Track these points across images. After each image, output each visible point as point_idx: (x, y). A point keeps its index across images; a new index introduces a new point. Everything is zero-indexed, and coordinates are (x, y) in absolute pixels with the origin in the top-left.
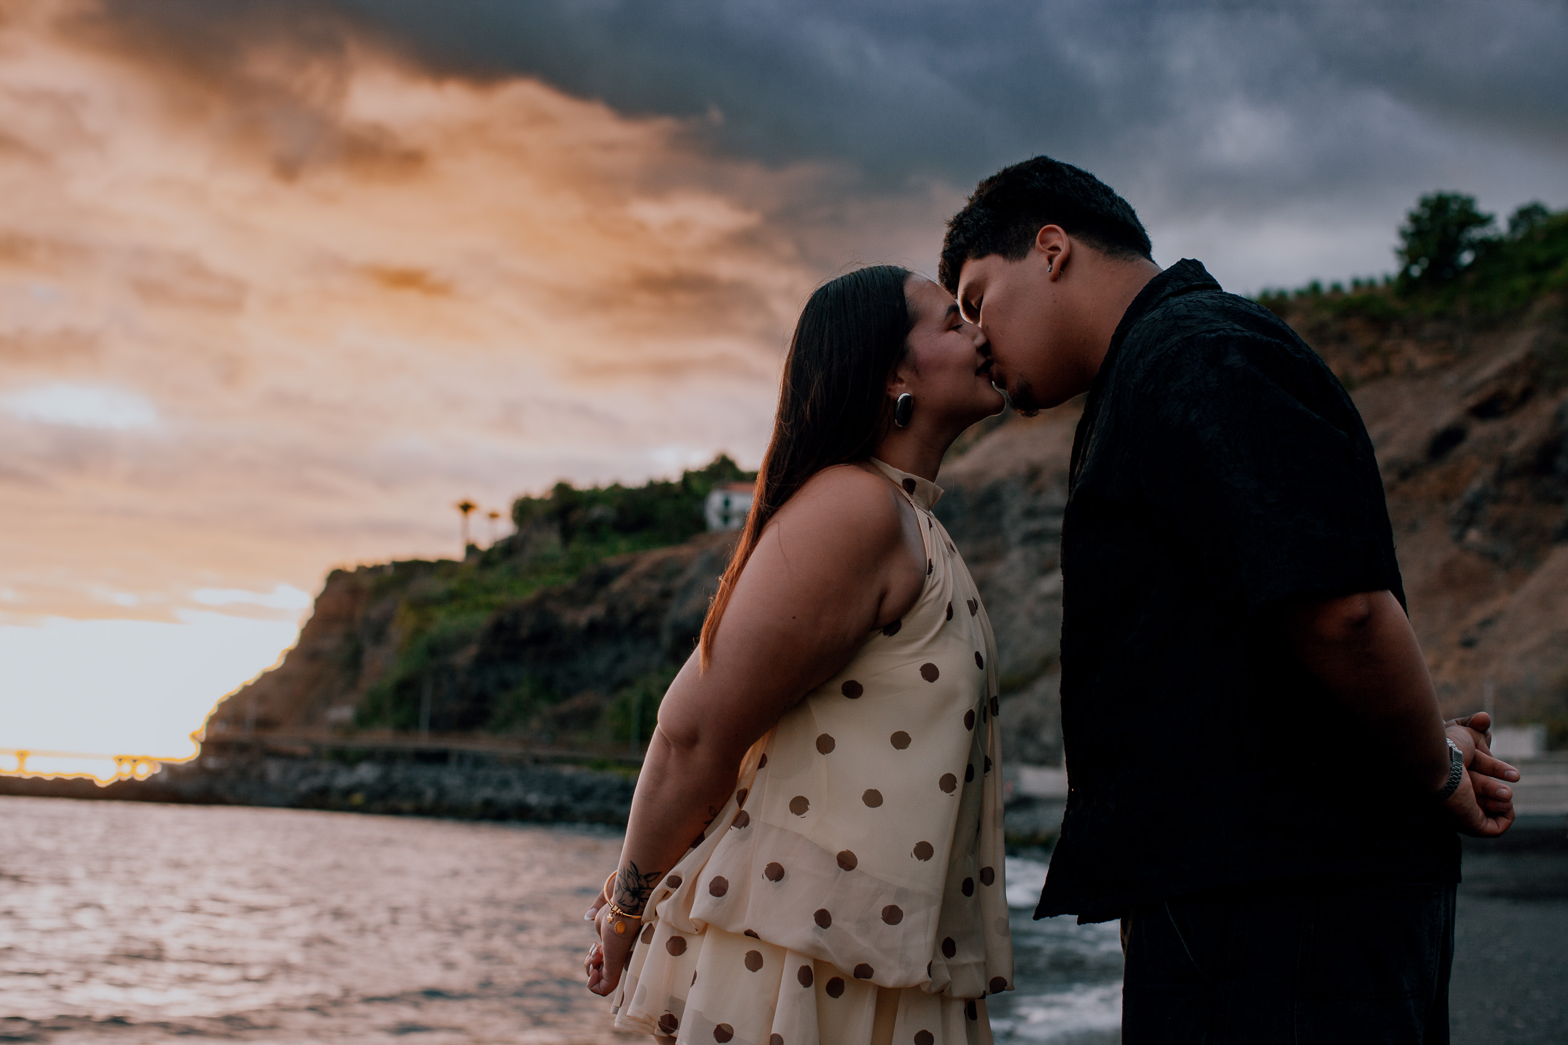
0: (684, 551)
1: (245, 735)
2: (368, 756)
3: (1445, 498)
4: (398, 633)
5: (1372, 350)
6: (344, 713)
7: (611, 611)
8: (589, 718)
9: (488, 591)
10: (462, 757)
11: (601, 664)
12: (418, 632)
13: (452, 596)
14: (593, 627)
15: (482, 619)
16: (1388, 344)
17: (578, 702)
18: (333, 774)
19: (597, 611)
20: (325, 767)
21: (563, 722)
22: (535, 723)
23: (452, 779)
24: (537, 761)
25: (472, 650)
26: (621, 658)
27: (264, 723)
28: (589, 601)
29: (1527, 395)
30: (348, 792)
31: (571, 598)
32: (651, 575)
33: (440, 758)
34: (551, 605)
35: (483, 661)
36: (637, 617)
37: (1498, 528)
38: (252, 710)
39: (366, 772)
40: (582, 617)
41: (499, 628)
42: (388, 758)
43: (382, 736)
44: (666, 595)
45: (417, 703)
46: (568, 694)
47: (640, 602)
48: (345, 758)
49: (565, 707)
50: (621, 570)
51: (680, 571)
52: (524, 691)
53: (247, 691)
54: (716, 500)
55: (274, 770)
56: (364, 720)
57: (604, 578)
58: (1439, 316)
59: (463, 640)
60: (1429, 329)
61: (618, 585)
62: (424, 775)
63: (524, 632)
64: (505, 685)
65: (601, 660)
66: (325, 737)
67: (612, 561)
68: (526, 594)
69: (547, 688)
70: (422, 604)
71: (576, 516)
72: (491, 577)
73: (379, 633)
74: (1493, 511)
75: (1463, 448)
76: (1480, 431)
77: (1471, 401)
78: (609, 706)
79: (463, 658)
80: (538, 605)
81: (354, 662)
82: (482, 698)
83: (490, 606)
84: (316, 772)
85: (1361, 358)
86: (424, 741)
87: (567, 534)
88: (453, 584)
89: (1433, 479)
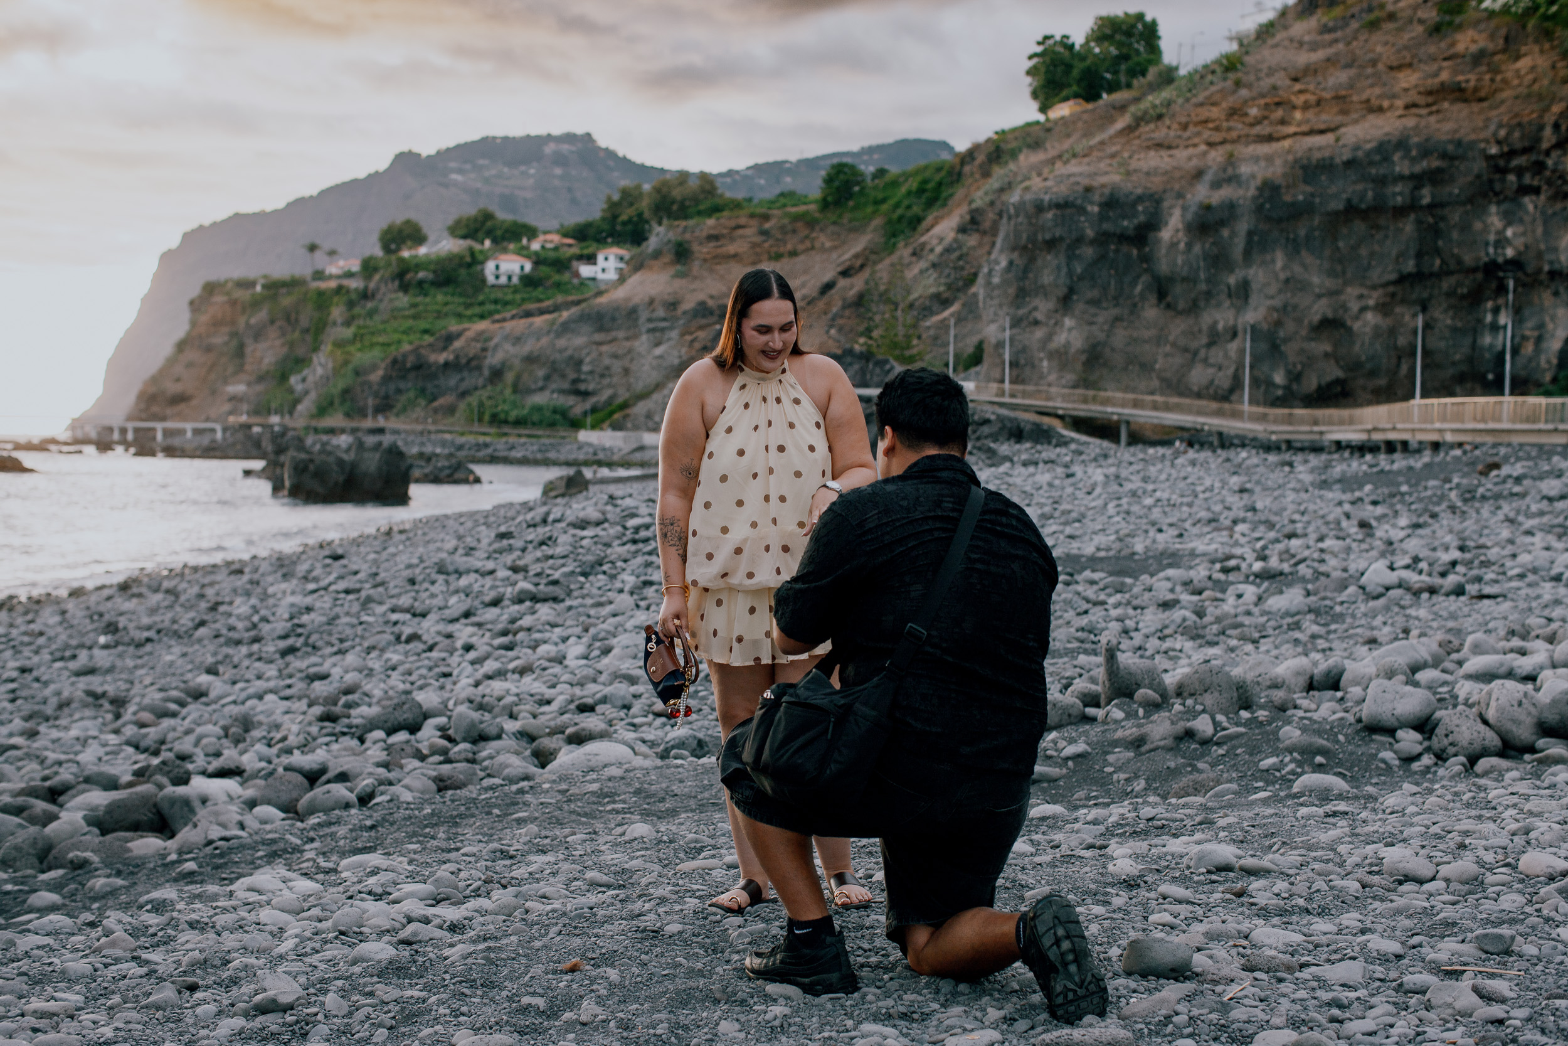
0: (492, 327)
3: (825, 313)
5: (807, 237)
7: (457, 357)
8: (451, 409)
14: (447, 365)
16: (814, 235)
17: (442, 401)
19: (449, 355)
25: (380, 373)
26: (462, 381)
29: (862, 266)
31: (435, 348)
32: (476, 338)
33: (380, 431)
34: (423, 351)
35: (386, 379)
36: (469, 360)
37: (840, 329)
40: (441, 358)
44: (484, 350)
47: (471, 354)
49: (437, 404)
50: (460, 334)
51: (491, 337)
57: (451, 339)
58: (834, 223)
60: (831, 228)
61: (459, 343)
63: (408, 364)
65: (452, 381)
67: (455, 329)
69: (424, 393)
71: (409, 276)
74: (840, 321)
75: (833, 291)
76: (842, 283)
77: (840, 269)
78: (462, 404)
79: (376, 377)
85: (802, 242)
89: (821, 305)
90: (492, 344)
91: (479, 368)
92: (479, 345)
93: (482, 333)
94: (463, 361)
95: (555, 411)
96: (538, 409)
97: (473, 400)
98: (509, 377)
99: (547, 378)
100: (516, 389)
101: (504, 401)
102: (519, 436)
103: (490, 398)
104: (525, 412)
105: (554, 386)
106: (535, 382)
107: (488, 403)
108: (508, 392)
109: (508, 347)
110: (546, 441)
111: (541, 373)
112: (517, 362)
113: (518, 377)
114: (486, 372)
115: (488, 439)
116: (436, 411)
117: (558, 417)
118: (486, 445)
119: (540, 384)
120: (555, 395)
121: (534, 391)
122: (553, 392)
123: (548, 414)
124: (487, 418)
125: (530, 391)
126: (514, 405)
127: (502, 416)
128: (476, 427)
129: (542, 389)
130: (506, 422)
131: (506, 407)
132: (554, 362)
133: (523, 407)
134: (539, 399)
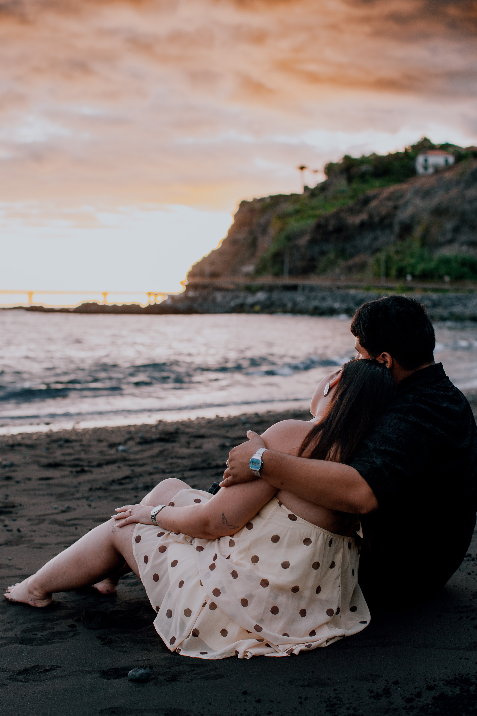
0: (404, 186)
1: (206, 281)
2: (261, 288)
4: (272, 230)
6: (250, 268)
7: (371, 216)
8: (362, 267)
9: (313, 208)
10: (304, 288)
12: (282, 230)
13: (297, 212)
14: (363, 225)
15: (311, 223)
17: (357, 259)
18: (246, 297)
19: (364, 217)
20: (242, 294)
21: (350, 269)
22: (337, 270)
23: (300, 298)
24: (339, 288)
25: (307, 237)
26: (375, 239)
27: (214, 275)
28: (360, 212)
30: (253, 305)
31: (352, 211)
32: (389, 199)
33: (294, 288)
34: (343, 215)
35: (312, 242)
36: (382, 219)
38: (208, 269)
39: (261, 296)
40: (357, 220)
41: (319, 226)
42: (270, 289)
43: (267, 279)
44: (396, 208)
45: (282, 263)
46: (352, 256)
47: (383, 211)
48: (251, 290)
49: (351, 262)
50: (375, 197)
51: (402, 196)
52: (331, 256)
53: (205, 260)
54: (420, 160)
55: (219, 296)
56: (259, 272)
57: (366, 201)
59: (302, 233)
61: (373, 204)
62: (287, 296)
63: (330, 228)
64: (323, 253)
65: (367, 240)
66: (242, 281)
67: (370, 192)
68: (332, 210)
69: (343, 254)
70: (283, 217)
72: (315, 202)
73: (264, 230)
78: (371, 261)
80: (336, 215)
81: (253, 244)
82: (312, 259)
83: (315, 216)
84: (237, 297)
86: (287, 280)
87: (350, 180)
88: (297, 206)
90: (402, 202)
91: (390, 226)
92: (391, 204)
93: (392, 194)
94: (377, 219)
95: (464, 263)
96: (446, 261)
97: (382, 256)
98: (418, 231)
99: (456, 230)
100: (424, 242)
101: (412, 255)
102: (425, 290)
103: (397, 252)
104: (432, 265)
106: (444, 235)
107: (396, 258)
108: (416, 245)
109: (418, 202)
110: (452, 295)
111: (449, 225)
112: (426, 217)
113: (427, 231)
114: (397, 229)
117: (466, 270)
119: (449, 236)
120: (464, 248)
121: (443, 244)
122: (462, 244)
123: (455, 266)
124: (393, 272)
125: (440, 245)
126: (422, 258)
127: (409, 270)
128: (383, 282)
129: (451, 242)
131: (413, 261)
132: (463, 213)
133: (430, 260)
134: (448, 252)
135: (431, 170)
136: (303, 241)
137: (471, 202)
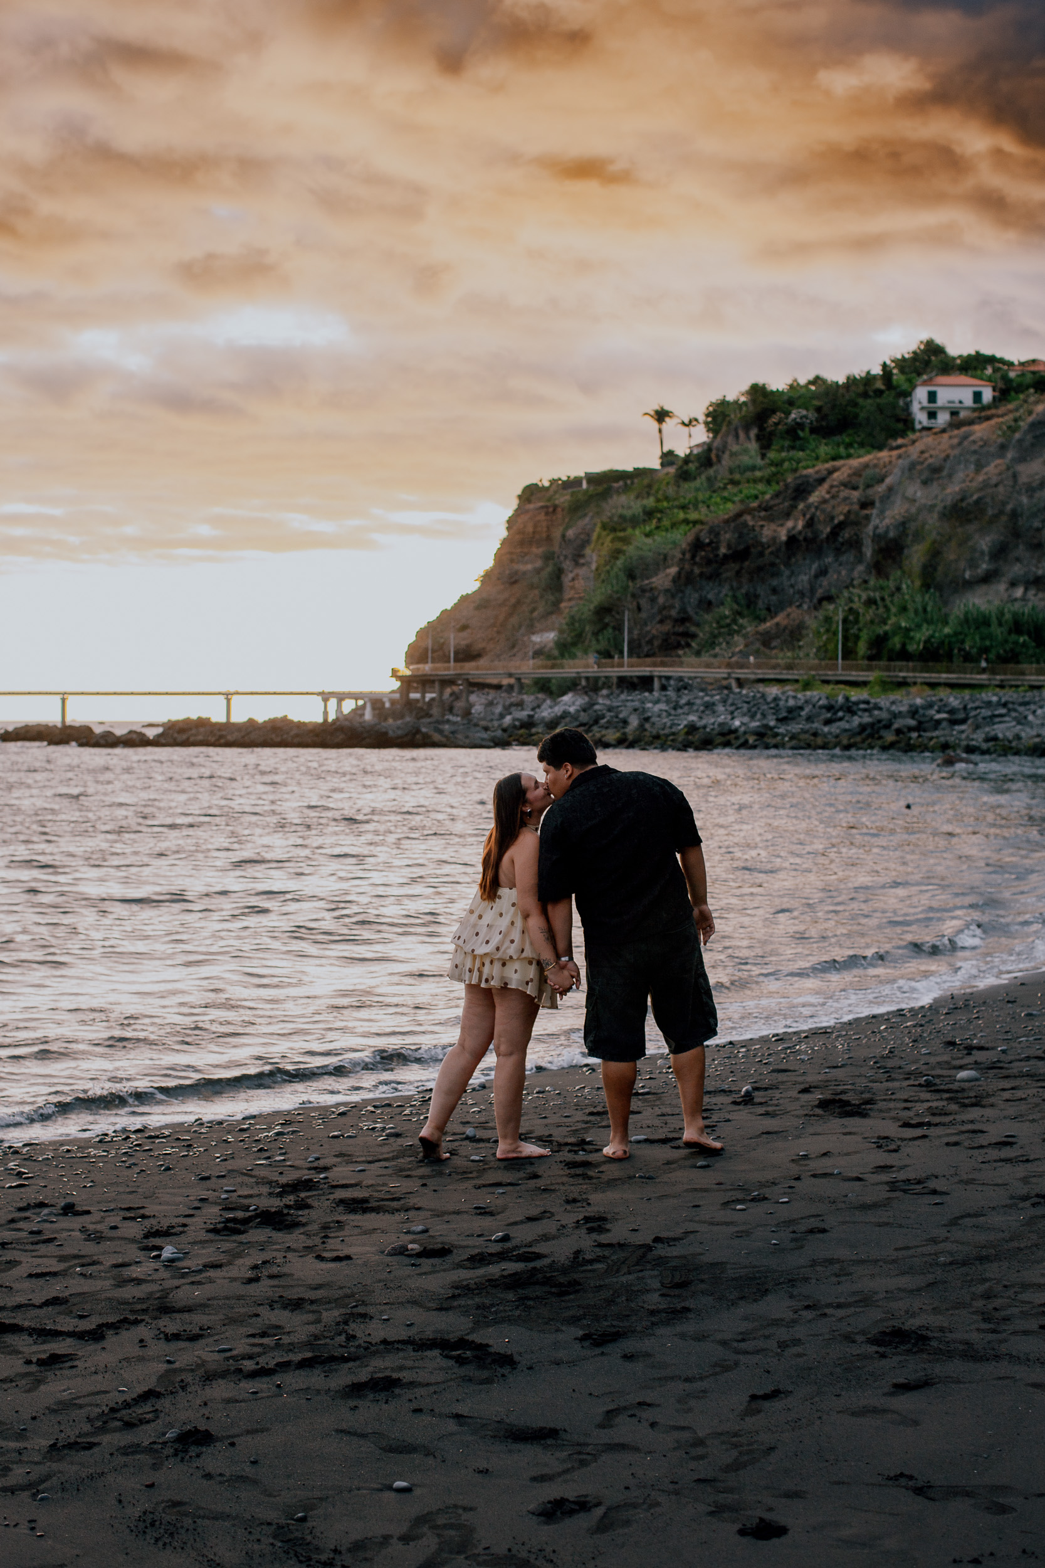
0: (883, 457)
1: (447, 669)
2: (571, 685)
4: (594, 557)
6: (546, 638)
7: (810, 524)
8: (793, 635)
9: (685, 506)
10: (665, 682)
11: (803, 580)
12: (616, 554)
13: (648, 515)
14: (794, 541)
15: (682, 538)
17: (781, 619)
18: (538, 706)
19: (796, 524)
20: (531, 698)
22: (739, 643)
23: (655, 705)
24: (740, 683)
25: (672, 571)
26: (823, 572)
27: (467, 655)
28: (787, 515)
31: (770, 512)
32: (851, 484)
33: (645, 683)
34: (749, 521)
35: (682, 582)
36: (837, 528)
38: (453, 640)
39: (571, 702)
40: (781, 531)
41: (697, 545)
42: (593, 686)
43: (586, 665)
44: (866, 504)
45: (619, 628)
46: (771, 611)
47: (840, 511)
48: (547, 688)
49: (769, 625)
50: (818, 481)
51: (881, 477)
52: (726, 610)
54: (921, 394)
55: (478, 702)
56: (565, 648)
57: (802, 490)
59: (661, 561)
61: (816, 496)
62: (629, 701)
63: (723, 549)
64: (707, 605)
65: (804, 575)
66: (529, 668)
67: (812, 470)
68: (725, 511)
69: (749, 606)
70: (617, 527)
72: (688, 490)
73: (578, 558)
78: (812, 622)
80: (735, 522)
81: (555, 584)
82: (684, 619)
83: (688, 523)
84: (520, 705)
86: (630, 668)
87: (765, 441)
88: (649, 501)
90: (880, 490)
91: (855, 544)
92: (855, 495)
93: (857, 473)
94: (825, 531)
95: (1017, 625)
96: (979, 622)
97: (837, 611)
98: (916, 555)
99: (1000, 552)
100: (929, 578)
101: (903, 609)
102: (931, 685)
103: (871, 602)
104: (948, 630)
105: (1017, 569)
106: (973, 564)
107: (867, 615)
108: (910, 586)
109: (915, 490)
111: (984, 543)
112: (933, 525)
113: (935, 553)
114: (868, 552)
115: (855, 695)
116: (766, 640)
117: (1024, 638)
118: (850, 708)
119: (984, 567)
120: (1018, 591)
121: (969, 585)
122: (1013, 583)
124: (862, 648)
126: (924, 616)
127: (896, 642)
129: (987, 579)
130: (904, 655)
131: (906, 621)
132: (1014, 515)
133: (945, 620)
134: (981, 601)
135: (943, 418)
136: (662, 579)
137: (1031, 490)
